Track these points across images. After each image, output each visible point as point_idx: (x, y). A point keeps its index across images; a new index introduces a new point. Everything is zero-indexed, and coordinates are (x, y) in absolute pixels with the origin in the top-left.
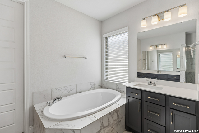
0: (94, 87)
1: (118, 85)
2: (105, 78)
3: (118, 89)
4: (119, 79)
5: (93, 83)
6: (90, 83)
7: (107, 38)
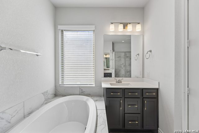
0: (48, 99)
1: (82, 89)
2: (60, 83)
3: (82, 93)
4: (80, 81)
5: (47, 92)
6: (43, 93)
7: (62, 31)
